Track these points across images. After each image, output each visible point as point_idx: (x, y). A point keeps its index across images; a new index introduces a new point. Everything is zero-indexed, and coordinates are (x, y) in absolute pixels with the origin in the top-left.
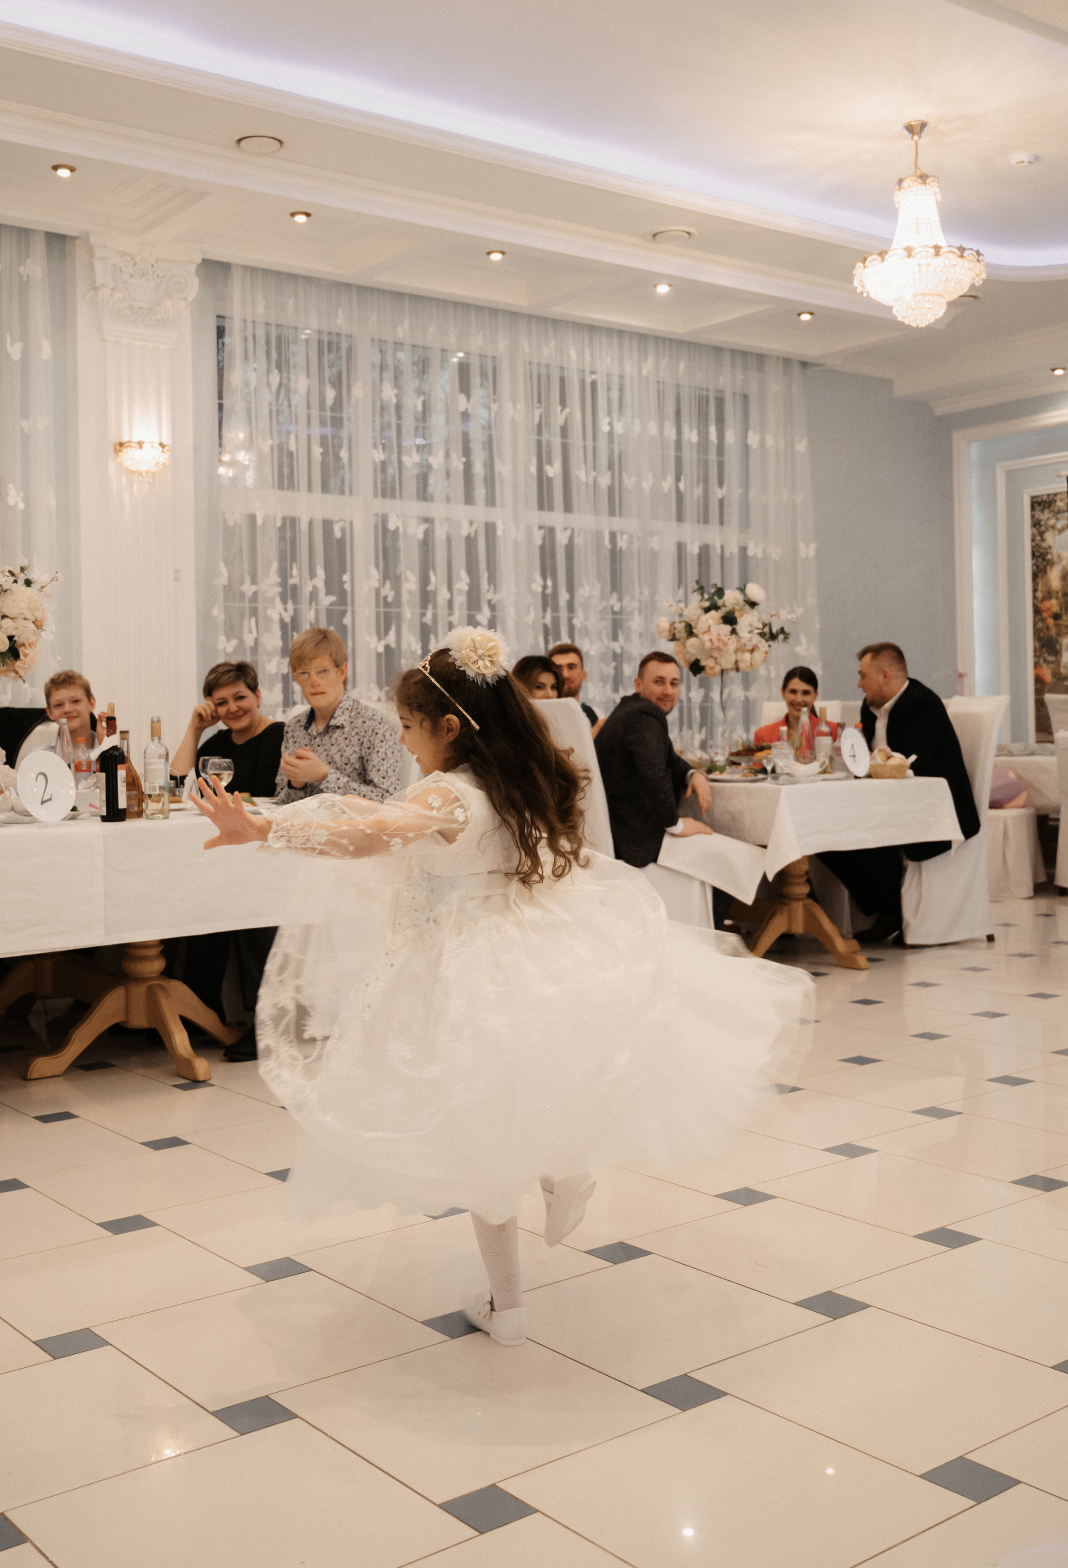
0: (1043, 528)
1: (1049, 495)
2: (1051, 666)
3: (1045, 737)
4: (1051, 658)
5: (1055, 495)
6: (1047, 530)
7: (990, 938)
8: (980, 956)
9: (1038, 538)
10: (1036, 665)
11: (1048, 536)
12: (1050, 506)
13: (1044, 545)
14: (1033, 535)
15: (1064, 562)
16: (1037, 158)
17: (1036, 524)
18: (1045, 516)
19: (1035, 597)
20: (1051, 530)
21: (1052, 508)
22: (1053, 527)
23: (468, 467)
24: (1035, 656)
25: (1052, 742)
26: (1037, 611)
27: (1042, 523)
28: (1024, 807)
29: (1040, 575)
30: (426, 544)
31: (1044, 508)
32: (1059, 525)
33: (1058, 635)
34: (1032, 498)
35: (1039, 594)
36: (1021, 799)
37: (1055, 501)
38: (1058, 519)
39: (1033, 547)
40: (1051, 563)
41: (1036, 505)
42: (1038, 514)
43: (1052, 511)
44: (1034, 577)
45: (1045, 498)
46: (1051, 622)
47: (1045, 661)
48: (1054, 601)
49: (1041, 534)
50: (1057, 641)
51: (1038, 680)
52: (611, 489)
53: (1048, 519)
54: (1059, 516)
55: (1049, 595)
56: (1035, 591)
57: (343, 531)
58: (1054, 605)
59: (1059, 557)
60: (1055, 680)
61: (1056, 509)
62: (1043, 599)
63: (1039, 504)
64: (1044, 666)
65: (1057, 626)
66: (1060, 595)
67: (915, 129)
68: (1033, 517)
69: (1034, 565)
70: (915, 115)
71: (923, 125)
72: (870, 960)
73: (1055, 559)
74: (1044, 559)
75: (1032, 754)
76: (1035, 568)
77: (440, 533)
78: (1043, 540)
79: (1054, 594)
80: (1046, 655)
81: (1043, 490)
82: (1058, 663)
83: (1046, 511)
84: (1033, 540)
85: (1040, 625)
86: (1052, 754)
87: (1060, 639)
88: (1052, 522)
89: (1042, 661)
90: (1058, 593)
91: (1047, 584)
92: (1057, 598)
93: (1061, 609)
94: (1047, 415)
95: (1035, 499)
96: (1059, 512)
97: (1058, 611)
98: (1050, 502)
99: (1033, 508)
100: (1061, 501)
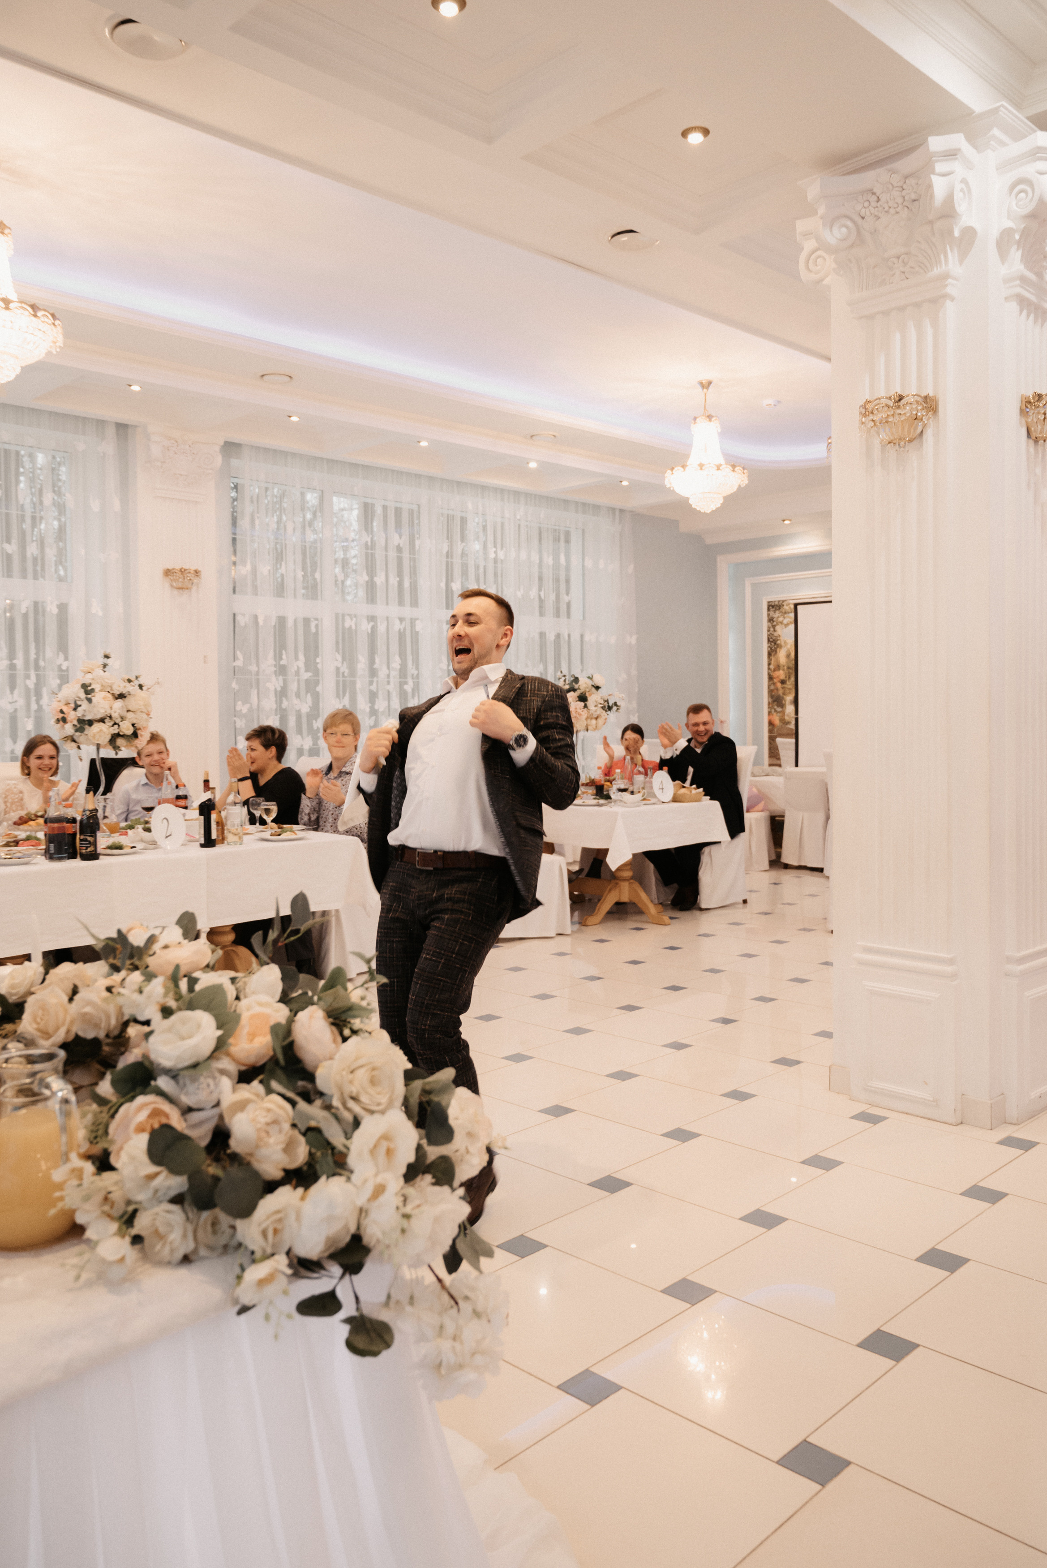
0: (775, 623)
1: (779, 601)
2: (779, 714)
3: (775, 761)
4: (779, 709)
5: (782, 601)
6: (777, 624)
7: (745, 902)
8: (738, 914)
9: (772, 629)
10: (770, 713)
11: (778, 628)
12: (780, 608)
13: (776, 634)
14: (769, 627)
15: (788, 646)
16: (779, 402)
17: (771, 620)
18: (776, 615)
19: (769, 669)
20: (779, 624)
21: (781, 610)
22: (781, 623)
23: (400, 584)
24: (769, 708)
25: (780, 766)
26: (771, 678)
27: (774, 620)
28: (762, 811)
29: (773, 654)
30: (372, 636)
31: (776, 610)
32: (785, 622)
33: (784, 694)
34: (769, 602)
35: (772, 667)
36: (761, 806)
37: (783, 605)
38: (784, 618)
39: (768, 635)
40: (780, 646)
41: (771, 607)
42: (772, 613)
43: (781, 612)
44: (769, 654)
45: (776, 603)
46: (779, 685)
47: (775, 711)
48: (781, 672)
49: (774, 627)
50: (783, 698)
51: (771, 723)
53: (778, 617)
54: (786, 616)
55: (778, 667)
56: (769, 664)
57: (317, 626)
58: (781, 674)
59: (785, 642)
60: (781, 724)
61: (783, 611)
62: (774, 670)
63: (773, 607)
64: (775, 714)
65: (783, 688)
66: (785, 667)
67: (706, 385)
68: (769, 615)
69: (769, 647)
70: (705, 377)
71: (710, 383)
72: (671, 918)
73: (783, 643)
74: (775, 644)
75: (767, 775)
76: (769, 649)
77: (382, 628)
78: (775, 631)
79: (781, 667)
80: (776, 707)
81: (775, 598)
82: (783, 712)
83: (777, 612)
84: (768, 631)
85: (772, 687)
86: (780, 775)
87: (785, 696)
88: (781, 619)
89: (773, 711)
90: (784, 666)
91: (777, 660)
92: (783, 670)
93: (786, 677)
94: (779, 549)
95: (770, 604)
96: (785, 613)
97: (784, 678)
98: (780, 606)
99: (769, 610)
100: (787, 605)
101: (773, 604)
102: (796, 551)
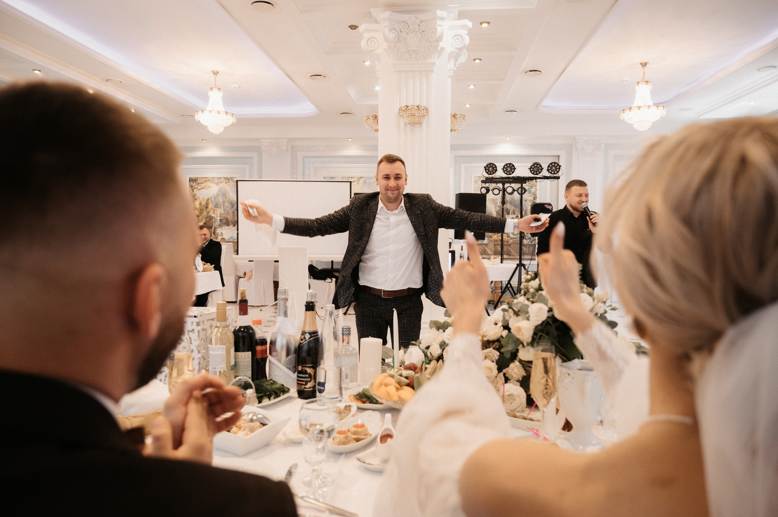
0: (193, 188)
1: (196, 178)
5: (198, 178)
6: (195, 189)
11: (194, 190)
12: (196, 181)
15: (201, 199)
17: (192, 186)
20: (196, 189)
21: (197, 182)
22: (197, 188)
27: (193, 186)
32: (199, 188)
34: (190, 178)
37: (198, 180)
38: (198, 186)
45: (194, 179)
49: (193, 190)
53: (195, 185)
54: (199, 185)
61: (198, 183)
63: (192, 180)
66: (199, 209)
68: (190, 184)
73: (197, 198)
78: (193, 192)
79: (197, 209)
81: (193, 176)
83: (194, 183)
88: (196, 186)
93: (199, 214)
94: (196, 153)
95: (191, 179)
96: (199, 184)
97: (198, 214)
98: (196, 180)
99: (190, 181)
100: (200, 180)
101: (192, 179)
102: (203, 155)
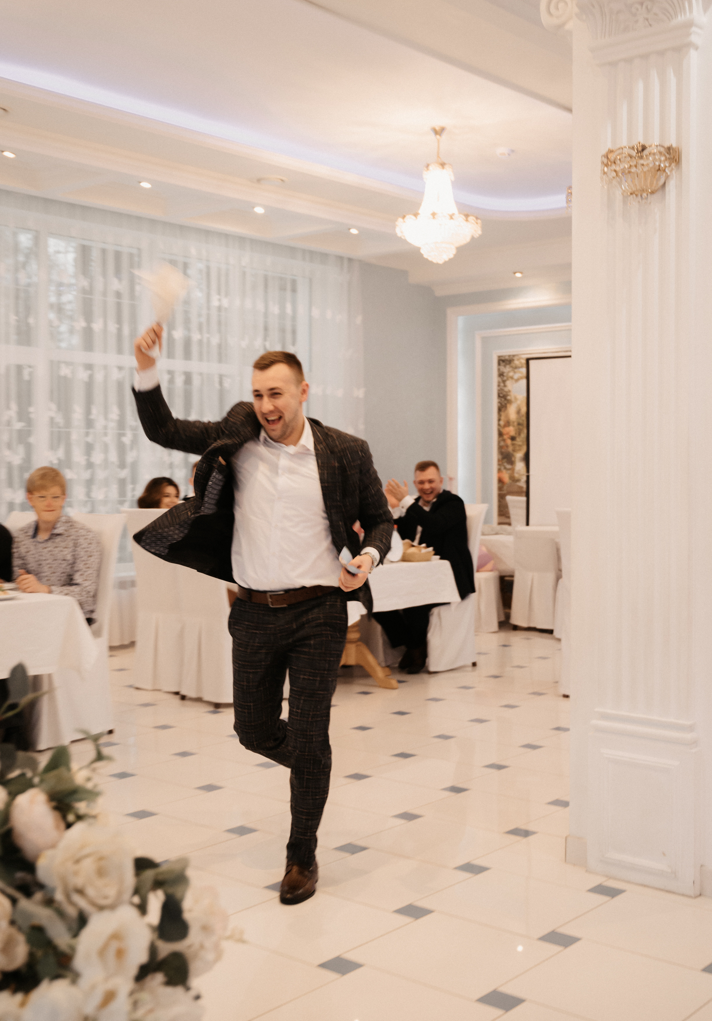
0: (505, 378)
1: (509, 356)
2: (509, 472)
3: (504, 520)
4: (509, 466)
5: (514, 356)
6: (508, 379)
7: (474, 664)
8: (469, 677)
9: (502, 384)
10: (499, 470)
11: (508, 383)
12: (511, 363)
13: (506, 389)
14: (499, 383)
15: (519, 402)
16: (513, 151)
17: (501, 375)
18: (507, 370)
19: (499, 425)
20: (510, 379)
22: (512, 378)
23: (120, 330)
24: (499, 465)
25: (509, 524)
26: (500, 434)
27: (505, 374)
28: (491, 571)
29: (503, 409)
30: (89, 385)
31: (506, 364)
32: (516, 376)
33: (514, 451)
34: (499, 357)
35: (502, 423)
36: (490, 566)
37: (513, 360)
38: (515, 372)
39: (499, 390)
40: (509, 402)
41: (501, 362)
42: (502, 368)
43: (512, 367)
44: (500, 410)
45: (507, 358)
46: (509, 442)
47: (505, 468)
48: (511, 428)
49: (504, 382)
50: (513, 455)
51: (500, 481)
52: (220, 346)
53: (509, 372)
54: (516, 370)
55: (508, 424)
56: (499, 420)
57: (31, 374)
58: (511, 430)
59: (516, 399)
60: (511, 481)
61: (514, 365)
62: (505, 426)
63: (503, 361)
64: (504, 471)
65: (513, 445)
66: (516, 424)
67: (438, 132)
68: (499, 370)
69: (499, 402)
70: (438, 124)
71: (443, 129)
72: (400, 682)
73: (513, 399)
74: (506, 399)
75: (497, 534)
76: (499, 404)
77: (99, 377)
78: (505, 386)
79: (511, 423)
80: (505, 464)
81: (506, 352)
82: (513, 470)
83: (508, 367)
84: (499, 386)
85: (502, 443)
86: (509, 534)
87: (515, 453)
88: (511, 374)
89: (502, 468)
90: (514, 422)
91: (507, 416)
92: (514, 426)
93: (516, 434)
94: (510, 302)
95: (501, 358)
96: (517, 368)
97: (514, 435)
98: (510, 360)
99: (499, 364)
100: (519, 360)
101: (504, 359)
102: (527, 305)
